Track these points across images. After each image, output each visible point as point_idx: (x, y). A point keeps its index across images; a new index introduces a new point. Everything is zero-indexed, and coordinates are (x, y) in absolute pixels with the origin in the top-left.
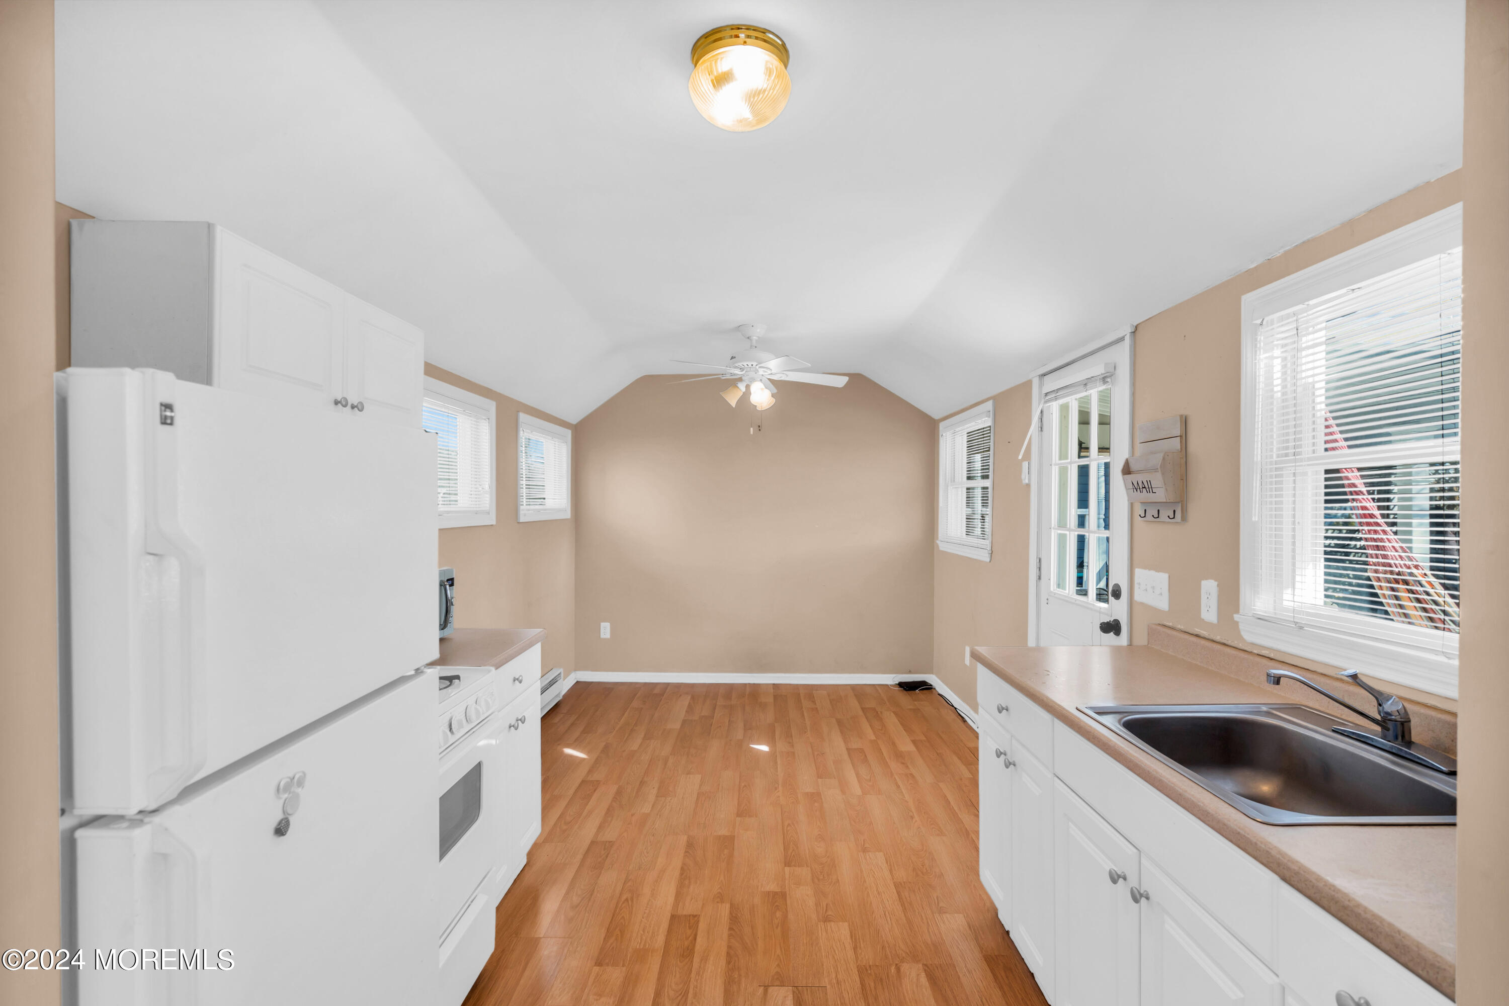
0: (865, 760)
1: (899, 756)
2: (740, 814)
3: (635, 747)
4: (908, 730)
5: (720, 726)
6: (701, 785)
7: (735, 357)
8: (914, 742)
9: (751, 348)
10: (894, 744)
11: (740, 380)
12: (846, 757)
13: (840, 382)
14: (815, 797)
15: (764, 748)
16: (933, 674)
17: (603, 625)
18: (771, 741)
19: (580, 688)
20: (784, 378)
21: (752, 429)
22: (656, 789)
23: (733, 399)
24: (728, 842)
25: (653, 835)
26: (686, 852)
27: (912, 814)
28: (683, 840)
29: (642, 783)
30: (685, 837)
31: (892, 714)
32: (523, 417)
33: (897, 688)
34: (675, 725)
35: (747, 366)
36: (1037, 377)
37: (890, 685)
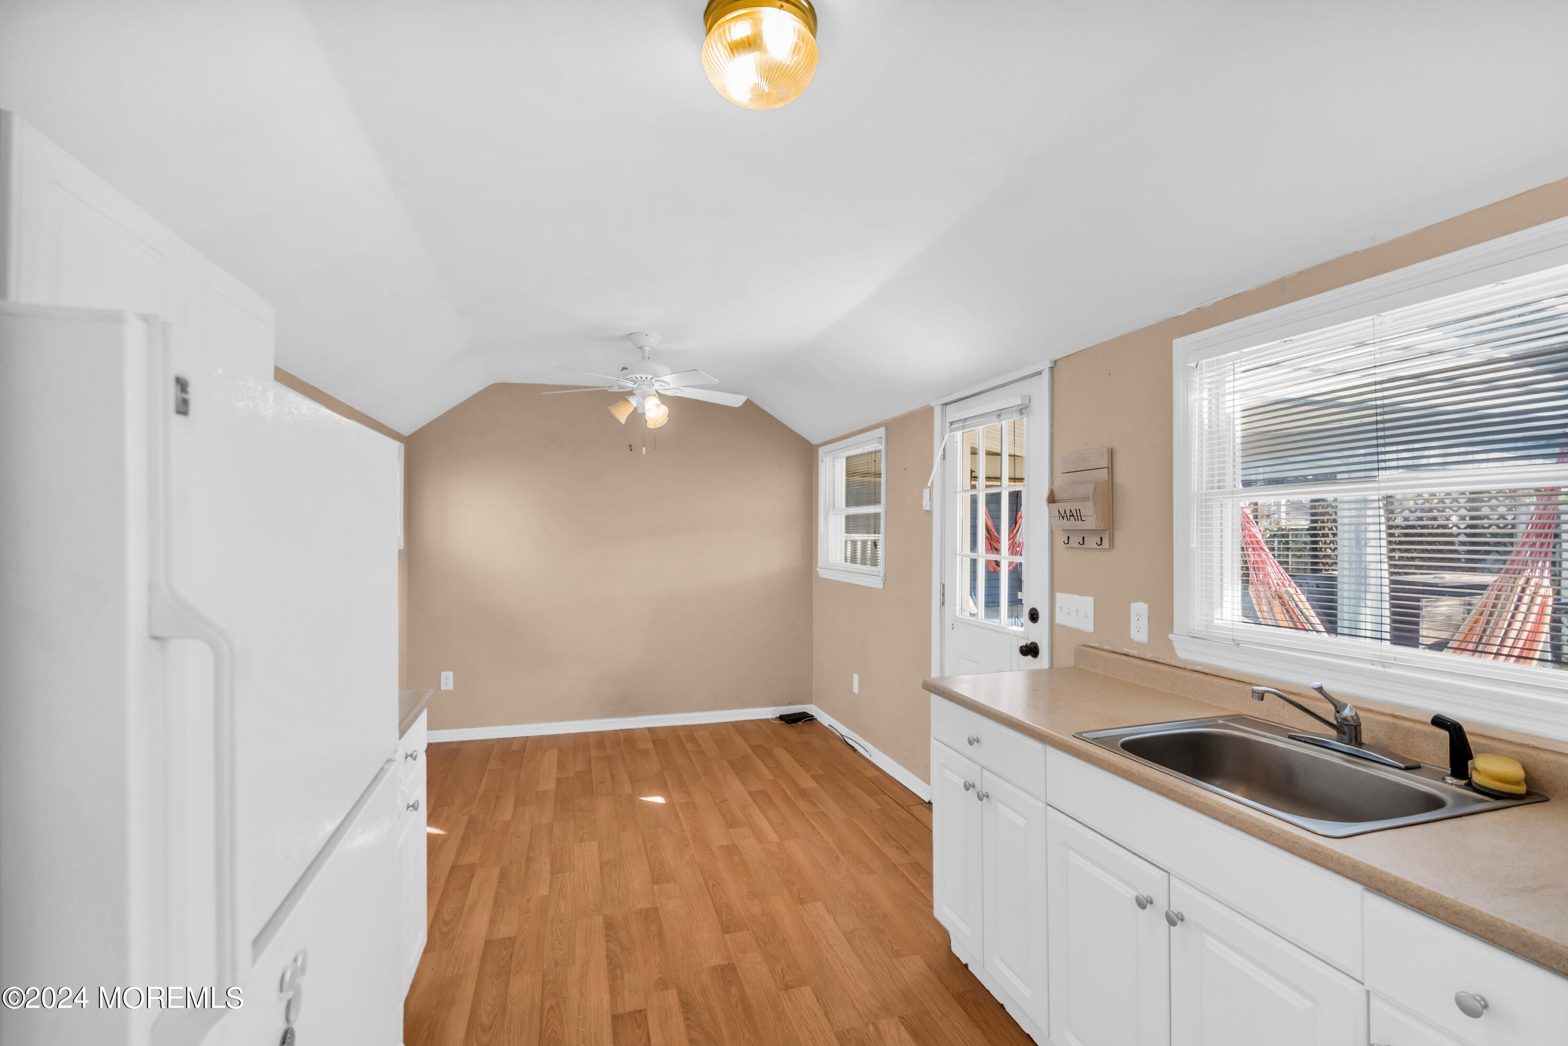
0: (771, 802)
1: (803, 793)
2: (656, 881)
3: (507, 816)
4: (802, 763)
5: (602, 781)
6: (600, 854)
7: (627, 369)
8: (813, 777)
9: (643, 359)
10: (795, 782)
11: (631, 393)
12: (750, 801)
13: (736, 401)
14: (732, 850)
15: (659, 800)
16: (812, 703)
17: (444, 674)
18: (665, 792)
20: (679, 394)
21: (644, 449)
22: (548, 865)
23: (622, 414)
24: (651, 916)
25: (561, 922)
26: (607, 936)
27: (836, 855)
28: (599, 921)
29: (529, 860)
30: (601, 917)
31: (783, 750)
33: (778, 722)
34: (549, 785)
35: (641, 379)
36: (940, 406)
37: (772, 719)
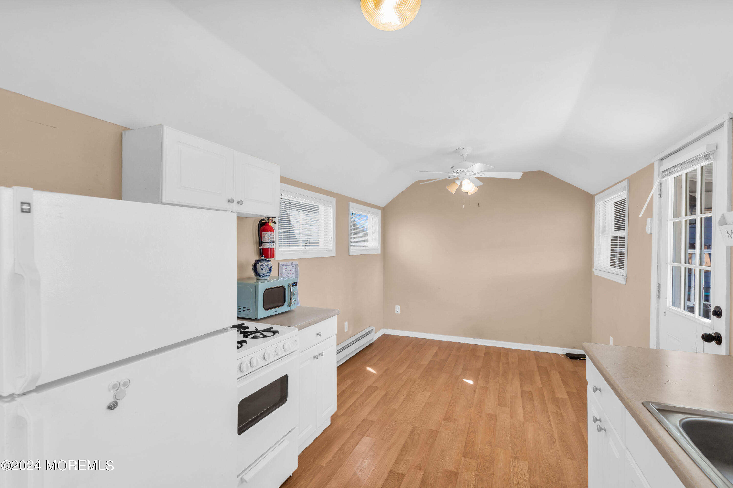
0: (531, 399)
1: (556, 400)
2: (445, 419)
3: (401, 371)
4: (565, 383)
5: (450, 366)
6: (428, 398)
7: (453, 167)
8: (568, 393)
9: (463, 161)
10: (554, 392)
11: (457, 179)
12: (519, 395)
13: (518, 176)
14: (493, 417)
15: (471, 382)
17: (396, 306)
18: (476, 380)
19: (385, 337)
20: (483, 176)
21: (464, 205)
22: (404, 397)
23: (453, 190)
24: (434, 434)
25: (395, 422)
26: (409, 435)
27: (554, 440)
28: (410, 427)
29: (399, 391)
30: (412, 426)
31: (557, 373)
32: (351, 204)
33: (565, 357)
34: (425, 362)
35: (460, 171)
36: (658, 161)
37: (561, 354)
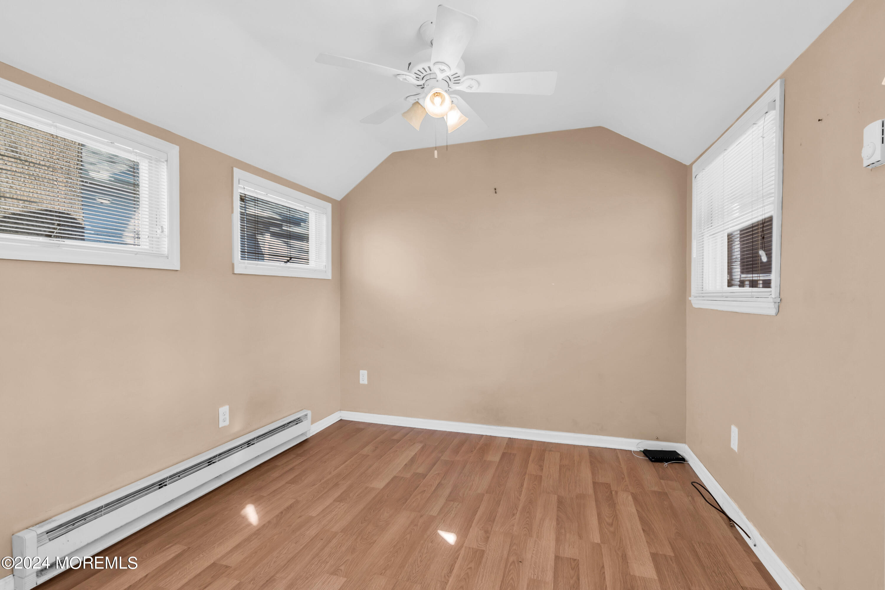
1: (628, 584)
5: (424, 492)
7: (411, 64)
15: (452, 538)
16: (685, 443)
17: (362, 372)
21: (436, 152)
23: (416, 121)
32: (238, 172)
33: (642, 457)
34: (381, 483)
37: (635, 452)
